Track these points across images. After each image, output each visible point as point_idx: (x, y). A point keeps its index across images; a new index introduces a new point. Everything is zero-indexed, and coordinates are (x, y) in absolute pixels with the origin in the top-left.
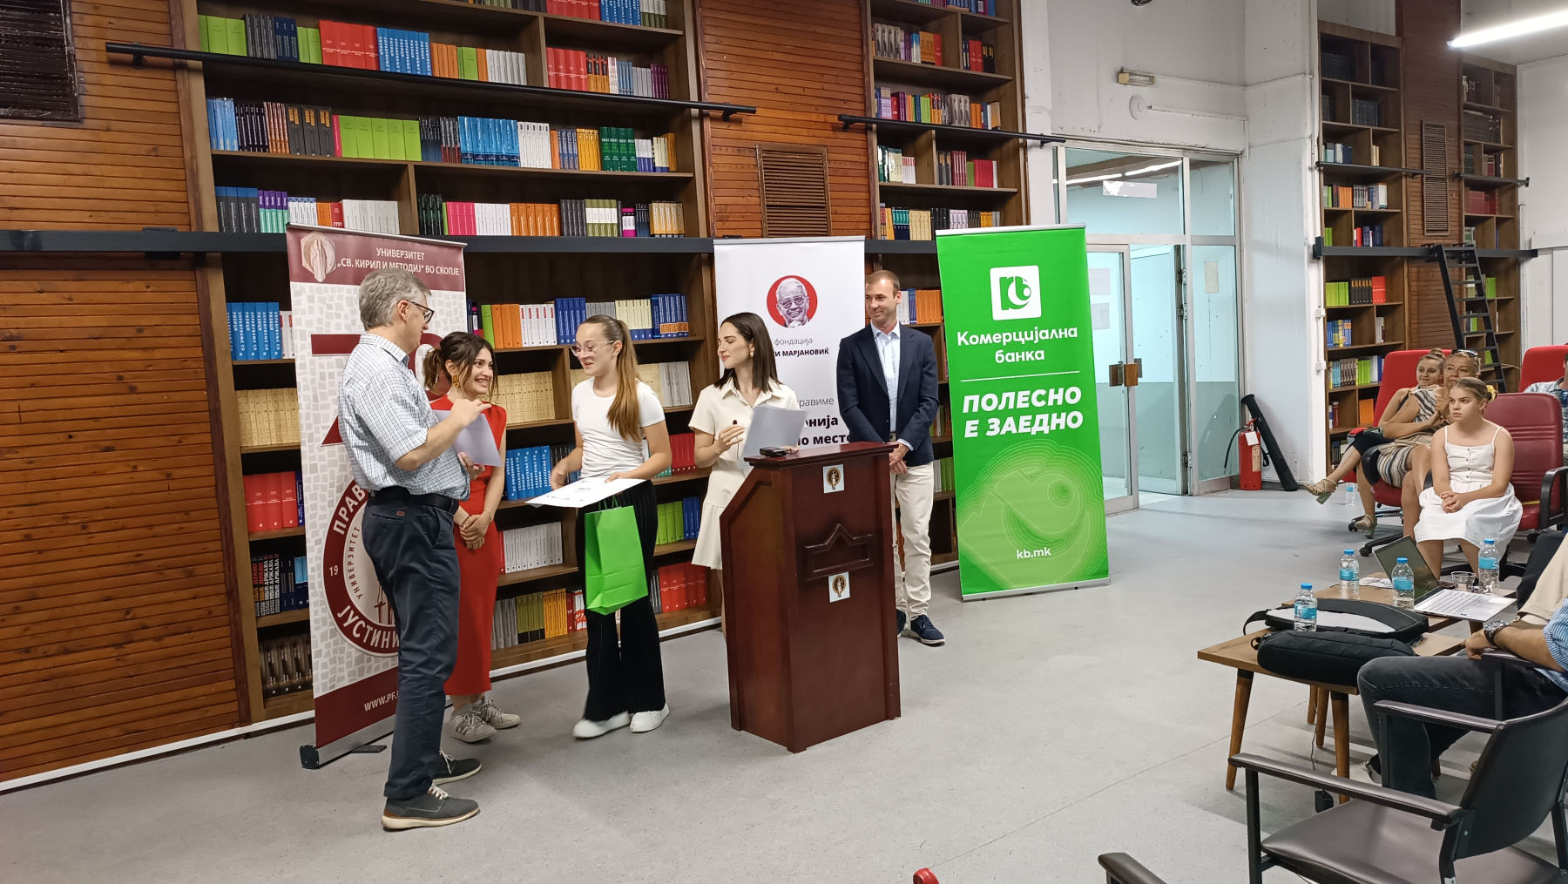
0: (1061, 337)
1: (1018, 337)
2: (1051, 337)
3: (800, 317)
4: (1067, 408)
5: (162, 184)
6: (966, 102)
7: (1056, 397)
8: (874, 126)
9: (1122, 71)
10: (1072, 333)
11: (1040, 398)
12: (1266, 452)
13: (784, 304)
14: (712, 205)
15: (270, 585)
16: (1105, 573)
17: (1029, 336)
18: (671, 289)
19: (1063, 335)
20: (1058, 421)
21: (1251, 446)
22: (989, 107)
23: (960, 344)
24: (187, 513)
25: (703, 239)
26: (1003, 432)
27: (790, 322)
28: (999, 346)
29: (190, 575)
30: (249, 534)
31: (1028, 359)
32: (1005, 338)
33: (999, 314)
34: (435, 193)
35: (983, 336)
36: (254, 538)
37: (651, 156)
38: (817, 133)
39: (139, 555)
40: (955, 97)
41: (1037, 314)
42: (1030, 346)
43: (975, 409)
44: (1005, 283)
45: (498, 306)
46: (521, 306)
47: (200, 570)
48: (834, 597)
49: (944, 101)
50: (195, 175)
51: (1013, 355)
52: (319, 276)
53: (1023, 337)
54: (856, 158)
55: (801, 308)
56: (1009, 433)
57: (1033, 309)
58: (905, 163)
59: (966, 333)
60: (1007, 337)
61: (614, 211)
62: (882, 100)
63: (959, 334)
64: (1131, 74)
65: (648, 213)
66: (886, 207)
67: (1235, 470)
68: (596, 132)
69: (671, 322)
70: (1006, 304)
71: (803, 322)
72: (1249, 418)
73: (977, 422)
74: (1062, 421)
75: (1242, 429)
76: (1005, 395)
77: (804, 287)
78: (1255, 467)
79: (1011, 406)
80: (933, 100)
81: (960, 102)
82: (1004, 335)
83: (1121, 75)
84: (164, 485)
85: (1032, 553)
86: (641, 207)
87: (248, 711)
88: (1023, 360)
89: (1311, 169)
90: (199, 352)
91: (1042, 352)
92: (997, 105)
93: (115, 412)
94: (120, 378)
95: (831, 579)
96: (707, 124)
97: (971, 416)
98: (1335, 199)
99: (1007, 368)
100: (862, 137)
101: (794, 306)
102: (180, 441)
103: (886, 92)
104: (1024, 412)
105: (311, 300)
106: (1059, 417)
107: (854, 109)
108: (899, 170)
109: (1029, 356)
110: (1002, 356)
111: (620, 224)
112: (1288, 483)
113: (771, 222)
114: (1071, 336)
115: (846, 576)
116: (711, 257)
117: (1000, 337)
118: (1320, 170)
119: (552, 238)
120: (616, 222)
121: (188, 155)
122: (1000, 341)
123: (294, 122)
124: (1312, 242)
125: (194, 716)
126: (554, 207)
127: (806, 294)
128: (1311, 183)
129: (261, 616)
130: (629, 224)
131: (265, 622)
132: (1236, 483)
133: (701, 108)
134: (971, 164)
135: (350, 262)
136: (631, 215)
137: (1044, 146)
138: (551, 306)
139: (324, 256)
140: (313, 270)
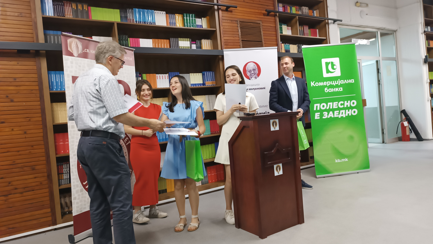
0: (348, 83)
1: (332, 83)
2: (345, 83)
3: (255, 76)
4: (351, 108)
5: (24, 27)
6: (307, 9)
7: (347, 104)
8: (277, 14)
9: (357, 2)
10: (352, 81)
11: (341, 104)
12: (411, 128)
13: (249, 72)
14: (223, 39)
15: (65, 173)
16: (368, 167)
17: (337, 82)
18: (209, 70)
19: (349, 82)
20: (349, 112)
21: (406, 127)
22: (315, 11)
23: (312, 86)
24: (32, 146)
25: (220, 50)
26: (329, 117)
27: (251, 78)
28: (326, 86)
29: (34, 169)
30: (56, 154)
31: (336, 91)
32: (328, 83)
33: (325, 75)
34: (126, 34)
35: (320, 83)
36: (58, 156)
37: (201, 24)
38: (258, 16)
39: (14, 162)
40: (303, 7)
41: (339, 74)
42: (337, 86)
43: (318, 109)
44: (327, 64)
45: (148, 74)
46: (157, 75)
47: (37, 167)
48: (276, 174)
49: (300, 9)
50: (36, 23)
51: (331, 89)
52: (75, 54)
53: (334, 83)
54: (272, 25)
55: (255, 73)
56: (331, 117)
57: (338, 73)
58: (288, 29)
59: (314, 82)
60: (329, 83)
61: (189, 42)
62: (280, 8)
63: (311, 82)
64: (360, 3)
65: (201, 44)
66: (282, 43)
67: (400, 134)
68: (182, 15)
69: (209, 81)
70: (328, 72)
71: (256, 78)
72: (404, 117)
73: (319, 113)
74: (350, 113)
75: (402, 121)
76: (329, 104)
77: (256, 65)
78: (408, 133)
79: (331, 108)
80: (296, 8)
81: (305, 10)
82: (328, 82)
83: (357, 4)
84: (24, 136)
85: (341, 160)
86: (198, 42)
87: (56, 220)
88: (335, 91)
89: (422, 34)
90: (37, 88)
91: (342, 88)
92: (318, 11)
93: (5, 108)
94: (7, 97)
95: (275, 166)
96: (220, 12)
97: (317, 111)
98: (429, 44)
99: (329, 94)
100: (273, 18)
101: (252, 72)
102: (30, 120)
103: (281, 5)
104: (336, 109)
105: (72, 63)
106: (349, 111)
107: (271, 8)
108: (287, 31)
109: (337, 89)
110: (327, 90)
111: (191, 47)
112: (419, 138)
113: (243, 46)
114: (352, 82)
115: (281, 165)
116: (223, 56)
117: (326, 83)
118: (424, 34)
119: (166, 49)
120: (190, 46)
121: (33, 16)
122: (326, 85)
123: (74, 8)
124: (424, 57)
125: (35, 222)
126: (168, 41)
127: (257, 68)
128: (422, 38)
129: (62, 185)
130: (194, 47)
131: (62, 187)
132: (400, 139)
133: (218, 5)
134: (310, 30)
135: (88, 51)
136: (195, 44)
137: (335, 23)
138: (167, 75)
139: (77, 47)
140: (73, 52)
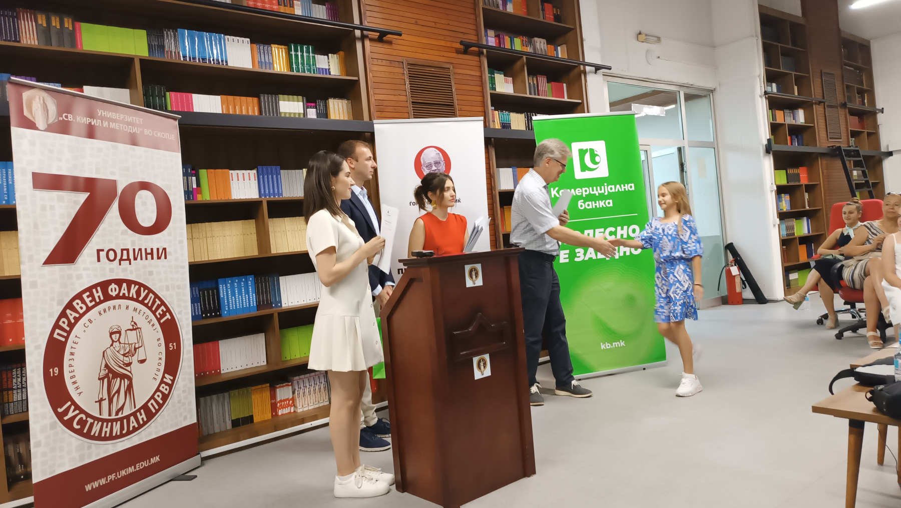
0: (623, 190)
1: (593, 191)
2: (617, 190)
6: (544, 43)
7: (622, 232)
8: (485, 51)
9: (640, 33)
10: (630, 187)
11: (611, 233)
12: (744, 279)
13: (427, 166)
14: (372, 100)
15: (18, 388)
16: (663, 357)
17: (601, 190)
19: (625, 189)
21: (735, 276)
22: (559, 48)
25: (366, 122)
26: (586, 258)
28: (581, 197)
32: (584, 191)
33: (579, 175)
34: (159, 84)
35: (568, 190)
36: (1, 349)
37: (327, 67)
38: (446, 54)
40: (536, 39)
41: (606, 174)
42: (602, 197)
44: (582, 153)
45: (212, 170)
46: (231, 172)
48: (478, 375)
49: (530, 42)
51: (590, 203)
52: (41, 123)
53: (597, 190)
54: (473, 73)
55: (439, 170)
56: (590, 259)
57: (602, 171)
58: (506, 82)
59: (557, 188)
60: (586, 191)
61: (301, 104)
62: (489, 38)
64: (646, 35)
65: (326, 107)
66: (495, 110)
67: (724, 292)
68: (286, 47)
70: (584, 168)
72: (731, 258)
73: (567, 251)
75: (727, 265)
77: (441, 154)
78: (738, 289)
80: (523, 41)
81: (541, 44)
82: (584, 189)
83: (639, 36)
85: (612, 345)
86: (321, 103)
88: (598, 207)
89: (761, 96)
91: (611, 201)
92: (564, 46)
95: (475, 360)
96: (367, 43)
98: (774, 118)
99: (587, 213)
100: (476, 58)
101: (434, 168)
103: (491, 33)
105: (32, 143)
107: (472, 38)
108: (504, 86)
109: (602, 204)
110: (583, 204)
111: (305, 114)
112: (760, 298)
113: (415, 114)
114: (630, 189)
115: (487, 357)
116: (373, 134)
117: (581, 191)
118: (766, 97)
119: (252, 118)
120: (303, 112)
122: (580, 194)
123: (42, 25)
124: (765, 142)
126: (255, 99)
127: (443, 159)
128: (762, 106)
129: (9, 414)
130: (313, 114)
131: (9, 420)
132: (725, 301)
133: (362, 30)
134: (550, 84)
135: (71, 117)
136: (314, 108)
137: (598, 71)
138: (254, 171)
139: (46, 109)
140: (35, 120)
